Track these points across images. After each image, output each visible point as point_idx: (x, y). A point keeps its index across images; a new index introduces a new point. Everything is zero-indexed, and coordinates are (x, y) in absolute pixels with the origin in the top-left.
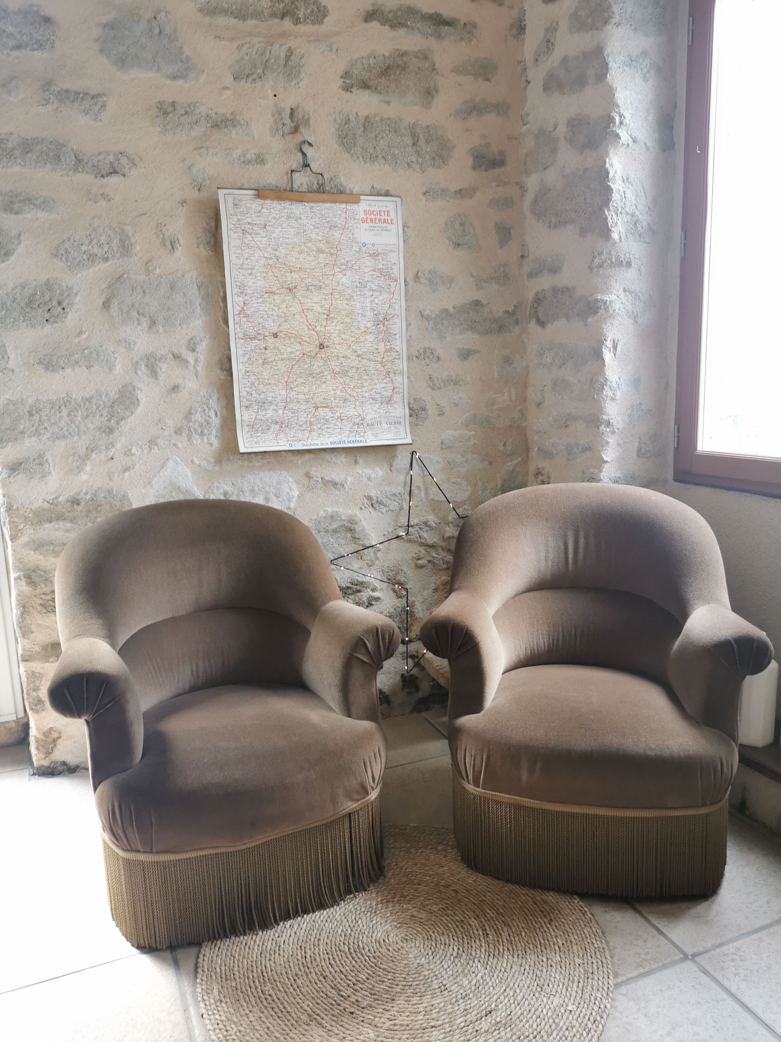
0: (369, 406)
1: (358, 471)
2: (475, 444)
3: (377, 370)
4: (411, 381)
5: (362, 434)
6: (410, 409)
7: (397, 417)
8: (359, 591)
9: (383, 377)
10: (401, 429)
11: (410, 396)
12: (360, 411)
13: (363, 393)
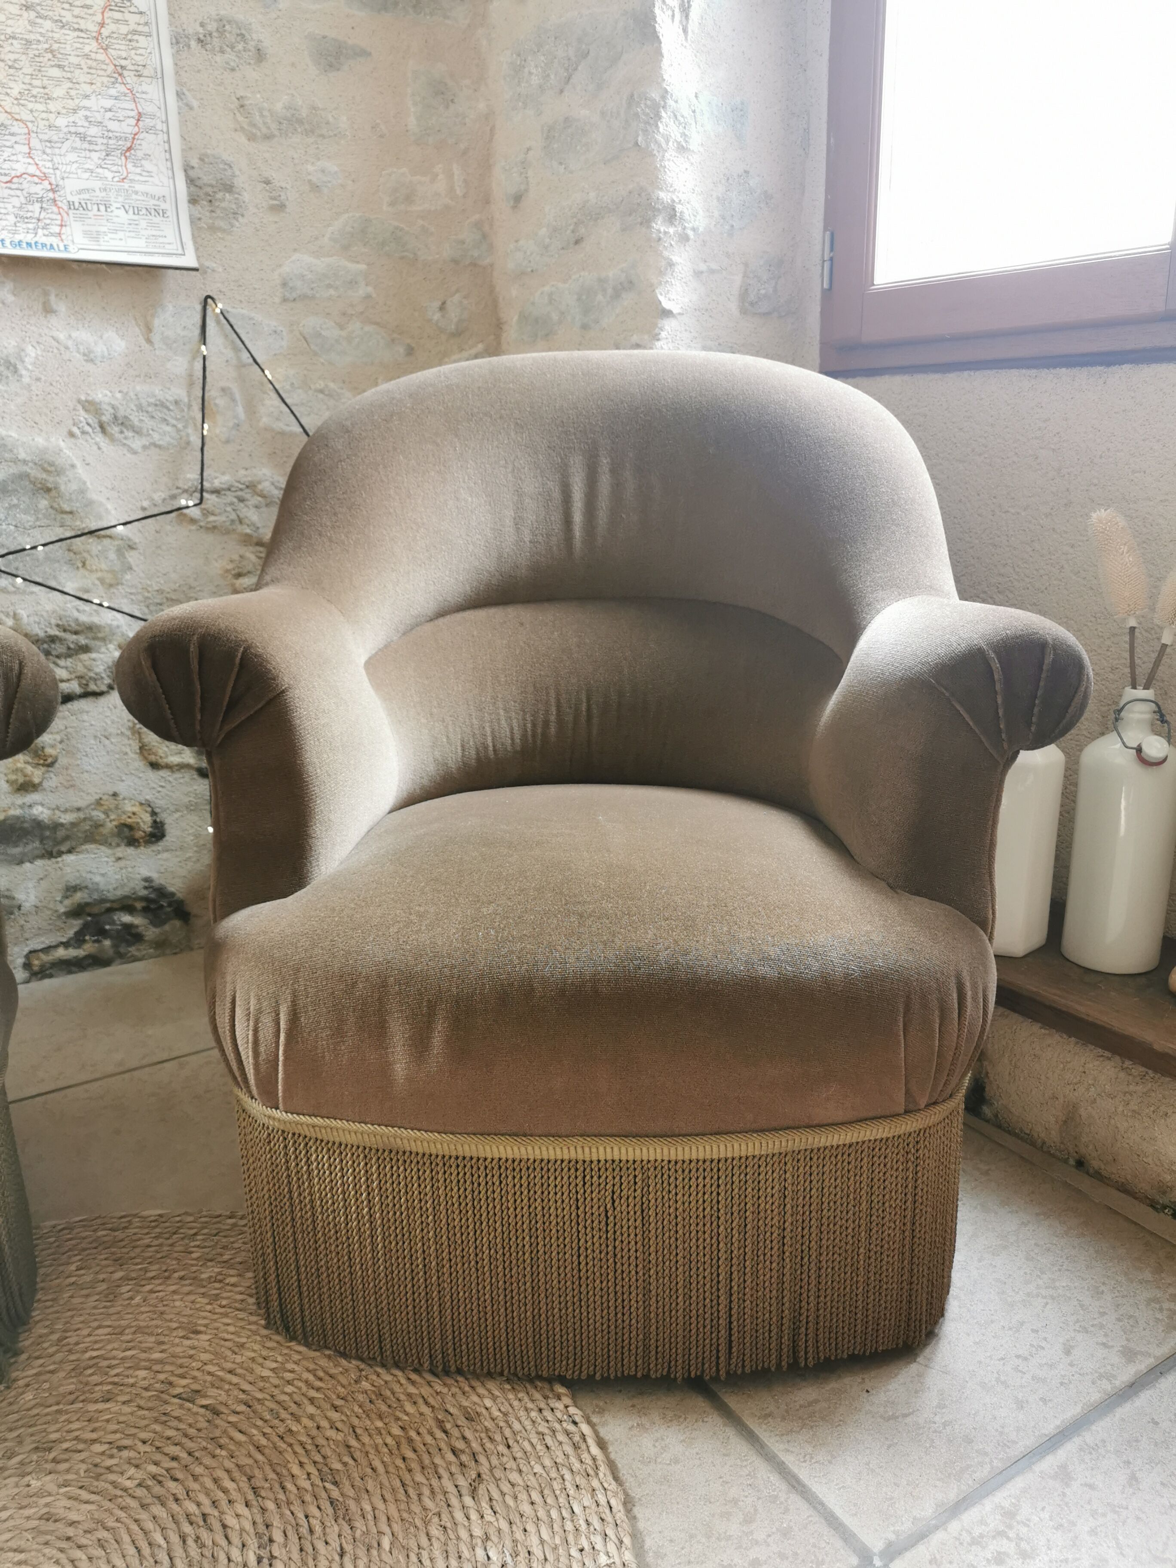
0: (72, 157)
1: (56, 334)
2: (368, 297)
3: (87, 56)
4: (191, 108)
5: (57, 229)
6: (191, 181)
7: (153, 197)
8: (86, 649)
9: (105, 80)
10: (169, 230)
11: (187, 149)
12: (46, 166)
13: (52, 117)
